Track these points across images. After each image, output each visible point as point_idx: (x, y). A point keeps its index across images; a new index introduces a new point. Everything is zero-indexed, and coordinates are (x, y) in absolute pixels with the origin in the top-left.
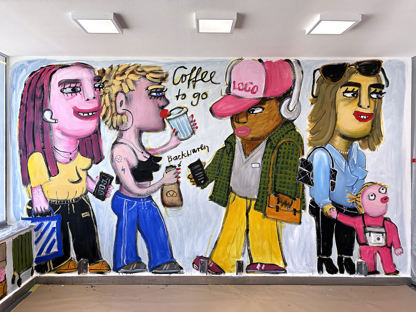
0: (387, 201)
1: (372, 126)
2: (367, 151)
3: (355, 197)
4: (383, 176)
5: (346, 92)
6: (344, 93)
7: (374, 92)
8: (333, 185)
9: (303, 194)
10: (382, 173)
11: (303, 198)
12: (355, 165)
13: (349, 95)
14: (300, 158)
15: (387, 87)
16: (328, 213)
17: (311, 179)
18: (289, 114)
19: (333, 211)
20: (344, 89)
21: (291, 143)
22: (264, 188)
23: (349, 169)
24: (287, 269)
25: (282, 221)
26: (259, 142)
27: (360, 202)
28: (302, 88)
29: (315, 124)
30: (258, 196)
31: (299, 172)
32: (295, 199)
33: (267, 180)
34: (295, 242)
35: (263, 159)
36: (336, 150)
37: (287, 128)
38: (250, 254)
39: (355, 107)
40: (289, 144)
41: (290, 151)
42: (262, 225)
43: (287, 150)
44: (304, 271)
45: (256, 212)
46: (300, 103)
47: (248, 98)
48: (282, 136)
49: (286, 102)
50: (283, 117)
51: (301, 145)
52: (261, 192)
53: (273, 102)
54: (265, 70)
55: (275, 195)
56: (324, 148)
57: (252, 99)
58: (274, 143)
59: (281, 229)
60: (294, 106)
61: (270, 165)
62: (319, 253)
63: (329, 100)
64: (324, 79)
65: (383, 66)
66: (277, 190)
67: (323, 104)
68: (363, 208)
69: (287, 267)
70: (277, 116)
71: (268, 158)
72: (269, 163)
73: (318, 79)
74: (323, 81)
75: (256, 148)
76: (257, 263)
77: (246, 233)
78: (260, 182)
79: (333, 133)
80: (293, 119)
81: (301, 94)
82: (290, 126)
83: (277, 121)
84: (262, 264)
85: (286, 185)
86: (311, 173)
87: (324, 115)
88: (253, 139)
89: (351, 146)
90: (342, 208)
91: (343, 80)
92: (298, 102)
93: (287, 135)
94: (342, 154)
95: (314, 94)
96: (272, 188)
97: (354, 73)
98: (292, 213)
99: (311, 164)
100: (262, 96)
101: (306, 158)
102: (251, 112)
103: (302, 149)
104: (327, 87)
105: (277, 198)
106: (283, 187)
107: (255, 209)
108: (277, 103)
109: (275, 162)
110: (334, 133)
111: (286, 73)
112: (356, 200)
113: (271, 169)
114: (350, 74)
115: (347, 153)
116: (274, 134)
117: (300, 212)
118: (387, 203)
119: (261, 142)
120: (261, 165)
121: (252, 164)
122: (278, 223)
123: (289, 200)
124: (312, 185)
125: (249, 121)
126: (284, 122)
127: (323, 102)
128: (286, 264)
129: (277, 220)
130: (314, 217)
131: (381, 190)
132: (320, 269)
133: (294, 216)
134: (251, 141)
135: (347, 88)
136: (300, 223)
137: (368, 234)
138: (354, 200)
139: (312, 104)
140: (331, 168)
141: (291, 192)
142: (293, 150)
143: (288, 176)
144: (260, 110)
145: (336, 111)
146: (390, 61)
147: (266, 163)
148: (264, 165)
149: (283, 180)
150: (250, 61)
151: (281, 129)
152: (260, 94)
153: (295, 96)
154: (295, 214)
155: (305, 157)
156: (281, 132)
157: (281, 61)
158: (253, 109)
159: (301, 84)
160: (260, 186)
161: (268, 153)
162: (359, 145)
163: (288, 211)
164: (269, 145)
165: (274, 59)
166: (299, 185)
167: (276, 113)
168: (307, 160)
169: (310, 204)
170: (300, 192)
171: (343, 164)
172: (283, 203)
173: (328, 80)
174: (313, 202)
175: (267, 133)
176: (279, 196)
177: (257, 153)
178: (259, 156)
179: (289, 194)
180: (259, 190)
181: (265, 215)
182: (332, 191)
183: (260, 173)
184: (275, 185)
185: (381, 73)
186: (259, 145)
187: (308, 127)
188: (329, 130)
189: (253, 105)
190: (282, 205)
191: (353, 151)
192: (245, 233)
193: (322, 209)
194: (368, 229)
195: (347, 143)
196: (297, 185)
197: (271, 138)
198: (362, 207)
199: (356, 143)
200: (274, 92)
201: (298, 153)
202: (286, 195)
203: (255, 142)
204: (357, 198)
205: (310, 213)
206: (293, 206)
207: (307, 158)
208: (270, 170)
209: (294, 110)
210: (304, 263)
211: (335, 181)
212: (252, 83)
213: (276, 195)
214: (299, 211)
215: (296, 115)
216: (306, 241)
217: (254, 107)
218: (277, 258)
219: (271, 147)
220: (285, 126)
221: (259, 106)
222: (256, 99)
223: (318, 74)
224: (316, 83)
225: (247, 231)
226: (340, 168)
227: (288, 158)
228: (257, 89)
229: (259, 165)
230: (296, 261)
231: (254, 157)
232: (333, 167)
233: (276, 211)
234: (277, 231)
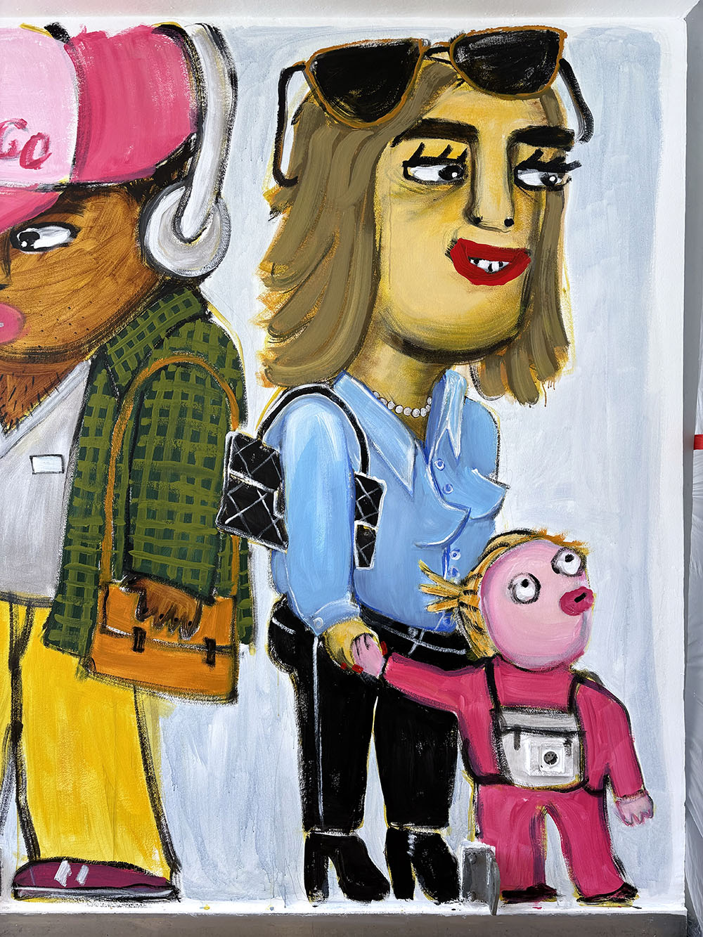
0: (588, 606)
1: (525, 302)
2: (504, 406)
3: (456, 591)
4: (571, 504)
5: (418, 160)
6: (406, 165)
7: (533, 164)
8: (366, 542)
9: (245, 579)
10: (564, 492)
11: (244, 593)
12: (455, 463)
13: (430, 173)
14: (232, 434)
15: (585, 139)
16: (347, 654)
17: (275, 518)
18: (181, 255)
19: (368, 646)
20: (408, 148)
21: (194, 374)
22: (83, 558)
23: (431, 478)
24: (180, 881)
25: (156, 689)
26: (59, 367)
27: (475, 609)
28: (232, 144)
29: (287, 296)
30: (61, 589)
31: (226, 492)
32: (210, 601)
33: (94, 522)
34: (211, 775)
35: (76, 438)
36: (377, 403)
37: (176, 309)
38: (26, 825)
39: (455, 225)
40: (185, 377)
41: (189, 403)
42: (74, 706)
43: (176, 401)
44: (251, 892)
45: (52, 652)
46: (226, 209)
47: (9, 183)
48: (154, 342)
49: (168, 202)
50: (155, 267)
51: (231, 379)
52: (72, 575)
53: (115, 204)
54: (79, 69)
55: (129, 582)
56: (326, 392)
57: (26, 189)
58: (120, 369)
59: (155, 719)
60: (201, 218)
61: (107, 462)
62: (310, 819)
63: (344, 195)
64: (325, 110)
65: (567, 54)
66: (137, 565)
67: (321, 212)
68: (488, 634)
69: (181, 875)
70: (131, 260)
71: (99, 432)
72: (101, 456)
73: (300, 109)
74: (320, 114)
75: (47, 391)
76: (58, 861)
77: (11, 740)
78: (67, 530)
79: (364, 332)
80: (198, 273)
81: (227, 169)
82: (188, 304)
83: (130, 280)
84: (76, 864)
85: (173, 544)
86: (276, 494)
87: (323, 257)
88: (33, 356)
89: (436, 386)
90: (404, 636)
91: (404, 112)
92: (217, 202)
93: (175, 342)
94: (401, 417)
95: (284, 169)
96: (114, 558)
97: (447, 81)
98: (200, 657)
99: (277, 459)
100: (66, 179)
101: (254, 435)
102: (24, 244)
103: (239, 395)
104: (338, 140)
105: (136, 596)
106: (164, 551)
107: (47, 641)
108: (129, 208)
109: (126, 448)
110: (370, 330)
111: (165, 81)
112: (462, 604)
113: (112, 478)
114: (430, 86)
115: (424, 413)
116: (123, 334)
117: (233, 652)
118: (588, 613)
119: (70, 369)
120: (70, 463)
121: (31, 458)
122: (143, 697)
123: (188, 606)
124: (280, 544)
125: (17, 282)
126: (160, 286)
127: (321, 203)
128: (174, 864)
129: (135, 685)
130: (290, 672)
131: (561, 563)
132: (315, 883)
133: (206, 668)
134: (28, 365)
135: (422, 147)
136: (232, 696)
137: (508, 740)
138: (454, 604)
139: (275, 211)
140: (357, 473)
141: (195, 573)
142: (199, 399)
143: (180, 507)
144: (62, 235)
145: (377, 238)
146: (594, 32)
147: (90, 454)
148: (81, 463)
149: (161, 524)
150: (16, 30)
151: (151, 314)
152: (58, 171)
153: (203, 176)
154: (211, 662)
155: (250, 430)
156: (151, 328)
157: (142, 34)
158: (29, 230)
159: (228, 131)
160: (68, 548)
161: (95, 412)
162: (470, 380)
163: (182, 647)
164: (101, 379)
165: (115, 24)
166: (228, 545)
167: (128, 249)
168: (259, 443)
169: (275, 621)
170: (230, 571)
171: (405, 457)
172: (161, 616)
173: (341, 114)
174: (284, 612)
175: (94, 331)
176: (144, 590)
177: (54, 414)
178: (63, 424)
179: (187, 579)
180: (64, 564)
181: (88, 665)
182: (361, 565)
183: (68, 495)
184: (129, 546)
185: (558, 84)
186: (59, 379)
187: (260, 307)
188: (349, 321)
189: (33, 213)
190: (158, 625)
191: (447, 405)
192: (5, 739)
193: (321, 639)
194: (510, 718)
195: (421, 371)
196: (218, 542)
197: (111, 351)
198: (486, 629)
199: (460, 372)
200: (116, 162)
201: (223, 415)
202: (176, 584)
203: (42, 367)
204: (466, 592)
205: (271, 655)
206: (203, 630)
207: (261, 434)
208: (106, 481)
209: (201, 237)
210: (251, 859)
211: (374, 524)
212: (22, 125)
213: (131, 585)
214: (226, 647)
215: (207, 259)
216: (255, 770)
217: (37, 222)
218: (137, 839)
219: (109, 390)
220: (166, 301)
221: (56, 217)
222: (44, 190)
223: (299, 87)
224: (293, 123)
225: (16, 730)
226: (394, 475)
227: (179, 434)
228: (46, 148)
229: (63, 464)
230: (216, 850)
231: (41, 430)
232: (364, 469)
233: (135, 649)
234: (140, 727)
